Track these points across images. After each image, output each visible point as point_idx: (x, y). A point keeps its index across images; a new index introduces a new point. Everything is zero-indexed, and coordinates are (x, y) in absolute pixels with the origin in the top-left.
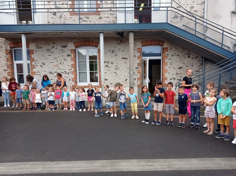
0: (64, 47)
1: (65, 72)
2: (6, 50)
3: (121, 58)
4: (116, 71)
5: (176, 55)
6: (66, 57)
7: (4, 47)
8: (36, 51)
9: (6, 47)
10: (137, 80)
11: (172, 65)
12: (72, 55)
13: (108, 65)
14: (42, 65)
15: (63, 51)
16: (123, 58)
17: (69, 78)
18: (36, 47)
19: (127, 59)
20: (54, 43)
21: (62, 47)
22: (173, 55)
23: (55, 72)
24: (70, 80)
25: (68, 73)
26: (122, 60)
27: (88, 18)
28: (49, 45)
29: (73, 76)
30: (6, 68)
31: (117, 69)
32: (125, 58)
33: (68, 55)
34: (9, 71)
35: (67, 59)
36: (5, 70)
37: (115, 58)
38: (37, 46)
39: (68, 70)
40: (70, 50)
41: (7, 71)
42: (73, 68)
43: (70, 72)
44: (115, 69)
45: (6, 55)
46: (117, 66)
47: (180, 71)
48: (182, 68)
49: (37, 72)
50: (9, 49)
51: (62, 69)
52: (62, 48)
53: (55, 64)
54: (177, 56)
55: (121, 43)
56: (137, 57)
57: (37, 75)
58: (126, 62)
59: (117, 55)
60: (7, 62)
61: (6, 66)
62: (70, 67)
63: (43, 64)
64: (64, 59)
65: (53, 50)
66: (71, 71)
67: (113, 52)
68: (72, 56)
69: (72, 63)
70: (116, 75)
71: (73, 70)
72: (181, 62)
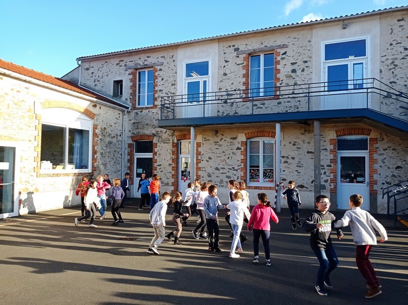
0: (234, 138)
1: (233, 168)
2: (173, 143)
4: (298, 169)
5: (391, 148)
6: (235, 151)
7: (171, 140)
8: (203, 144)
9: (173, 140)
10: (329, 182)
11: (384, 163)
12: (242, 148)
13: (288, 160)
14: (208, 160)
15: (232, 144)
16: (308, 152)
17: (237, 176)
18: (203, 139)
20: (222, 135)
21: (231, 138)
22: (386, 149)
23: (221, 168)
24: (238, 178)
25: (237, 170)
27: (264, 104)
28: (217, 137)
29: (242, 174)
30: (171, 162)
31: (300, 166)
32: (311, 152)
33: (238, 149)
34: (173, 165)
35: (236, 153)
36: (170, 165)
37: (297, 152)
38: (205, 138)
39: (236, 166)
40: (240, 143)
41: (172, 166)
42: (242, 164)
43: (239, 169)
44: (297, 166)
45: (172, 148)
46: (299, 162)
47: (398, 172)
48: (402, 168)
49: (202, 168)
50: (176, 141)
51: (229, 164)
52: (232, 140)
53: (222, 158)
54: (393, 150)
55: (307, 133)
56: (329, 151)
57: (202, 170)
58: (312, 157)
59: (300, 148)
60: (173, 155)
61: (171, 161)
62: (240, 162)
63: (210, 158)
64: (233, 153)
65: (221, 143)
66: (240, 167)
67: (294, 145)
68: (243, 150)
69: (242, 157)
70: (298, 174)
71: (242, 166)
72: (400, 159)
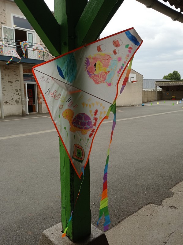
3: (7, 81)
4: (4, 92)
16: (8, 82)
19: (12, 82)
26: (8, 83)
31: (4, 90)
32: (10, 82)
55: (7, 69)
58: (11, 85)
59: (4, 79)
70: (4, 95)
